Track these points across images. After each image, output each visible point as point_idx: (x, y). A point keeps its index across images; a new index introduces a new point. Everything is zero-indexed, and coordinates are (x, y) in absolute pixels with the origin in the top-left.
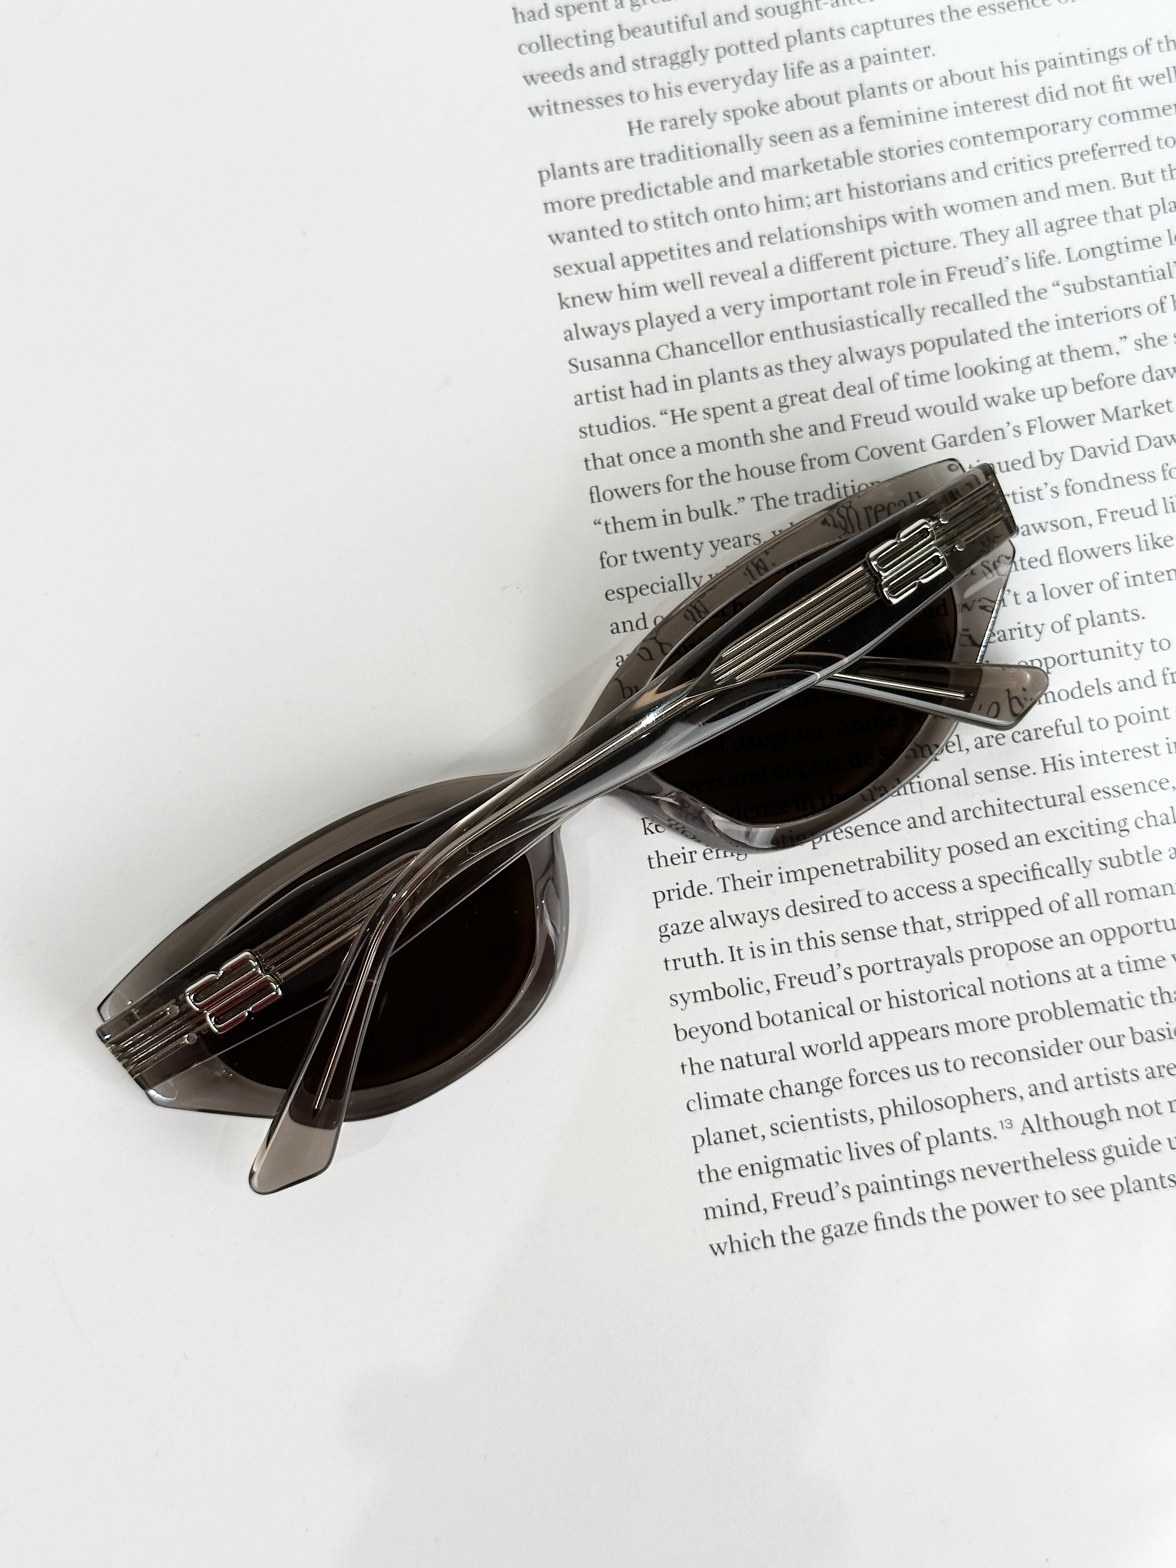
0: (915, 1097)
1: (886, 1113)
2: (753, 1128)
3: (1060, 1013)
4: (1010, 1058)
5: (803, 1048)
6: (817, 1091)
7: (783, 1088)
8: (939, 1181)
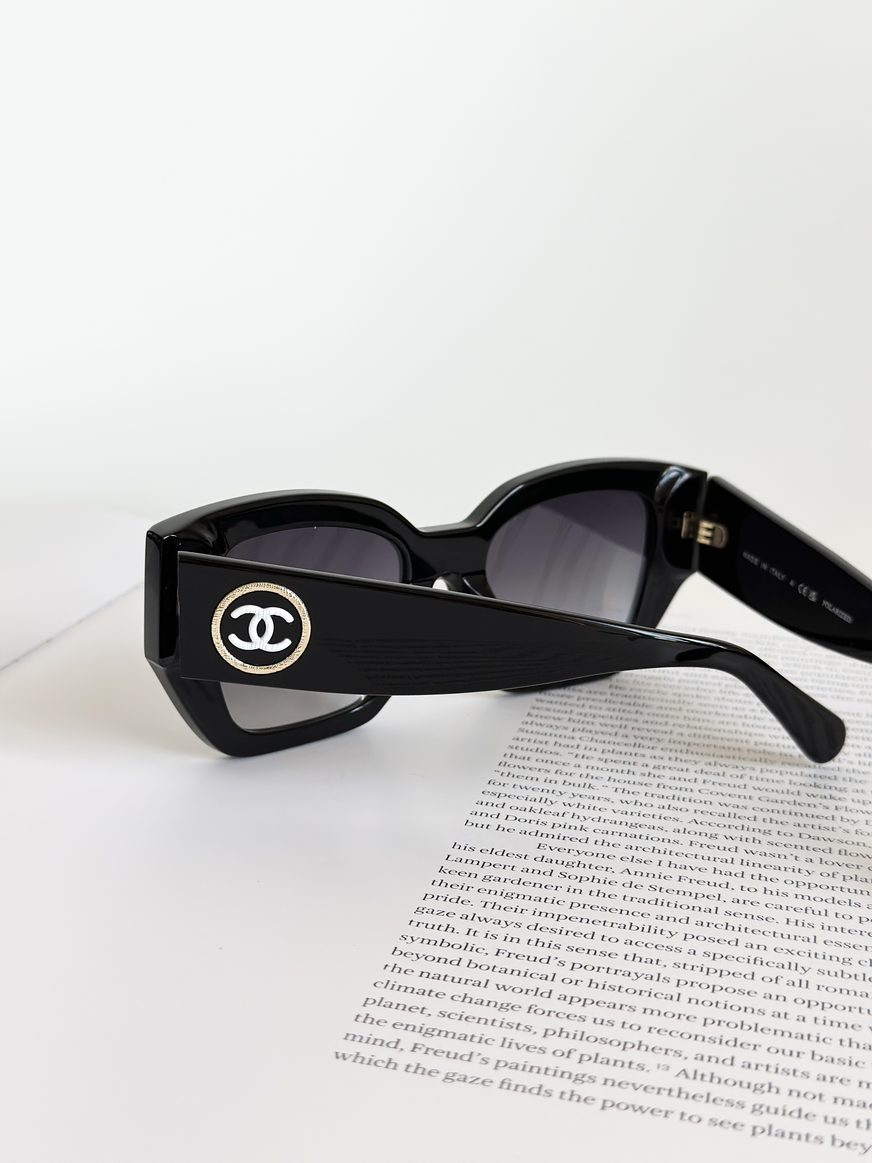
0: (583, 1033)
1: (550, 1032)
2: (423, 1008)
3: (746, 1027)
4: (686, 1036)
5: (497, 985)
6: (495, 1006)
7: (465, 997)
8: (579, 1079)
